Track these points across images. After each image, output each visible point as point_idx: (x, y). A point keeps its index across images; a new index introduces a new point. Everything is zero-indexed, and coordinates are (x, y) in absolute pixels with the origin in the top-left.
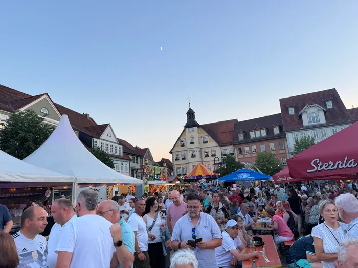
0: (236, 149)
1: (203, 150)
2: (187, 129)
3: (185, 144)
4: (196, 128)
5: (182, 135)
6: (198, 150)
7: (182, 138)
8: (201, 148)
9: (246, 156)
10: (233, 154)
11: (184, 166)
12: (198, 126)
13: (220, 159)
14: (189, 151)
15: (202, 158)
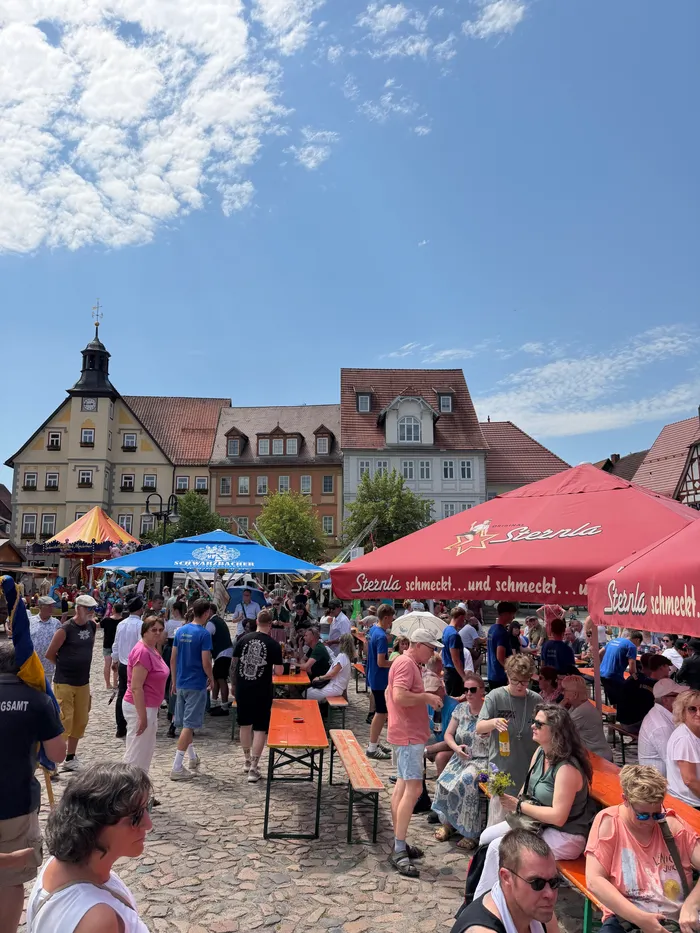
0: (214, 480)
1: (118, 470)
2: (76, 401)
3: (63, 445)
4: (104, 403)
5: (60, 415)
6: (102, 467)
7: (56, 424)
8: (113, 465)
9: (240, 501)
10: (204, 492)
11: (49, 510)
12: (114, 396)
13: (165, 501)
14: (71, 466)
15: (111, 494)
